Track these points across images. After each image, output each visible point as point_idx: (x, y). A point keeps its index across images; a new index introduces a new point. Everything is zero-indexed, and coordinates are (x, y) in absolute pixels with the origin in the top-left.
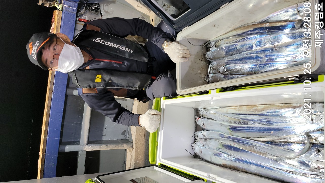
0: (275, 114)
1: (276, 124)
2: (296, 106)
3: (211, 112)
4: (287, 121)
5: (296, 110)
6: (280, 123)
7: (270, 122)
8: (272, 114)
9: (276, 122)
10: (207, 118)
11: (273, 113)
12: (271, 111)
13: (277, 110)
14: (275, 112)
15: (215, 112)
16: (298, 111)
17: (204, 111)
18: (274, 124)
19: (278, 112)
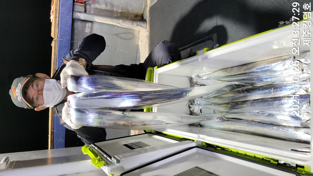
0: (265, 69)
1: (266, 80)
2: (286, 58)
3: (204, 78)
4: (277, 76)
5: (286, 62)
6: (270, 78)
7: (260, 79)
8: (261, 70)
9: (265, 78)
10: (201, 85)
11: (263, 69)
12: (260, 67)
13: (267, 65)
14: (264, 68)
15: (207, 77)
16: (288, 62)
17: (197, 78)
18: (265, 80)
19: (267, 67)
